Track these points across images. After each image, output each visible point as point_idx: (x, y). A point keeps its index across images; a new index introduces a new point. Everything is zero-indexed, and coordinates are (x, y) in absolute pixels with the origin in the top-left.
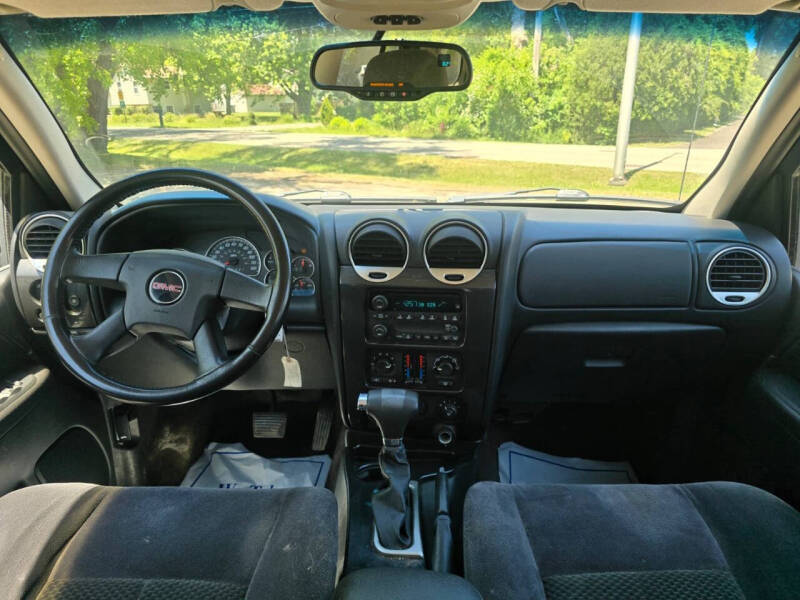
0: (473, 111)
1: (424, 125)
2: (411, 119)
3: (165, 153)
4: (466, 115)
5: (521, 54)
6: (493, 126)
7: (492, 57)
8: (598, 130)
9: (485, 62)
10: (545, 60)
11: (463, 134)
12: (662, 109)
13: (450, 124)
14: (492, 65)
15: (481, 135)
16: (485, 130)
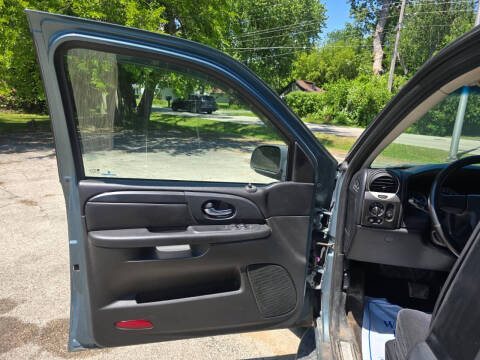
0: (349, 110)
1: (316, 116)
2: (308, 111)
3: (174, 122)
4: (344, 112)
5: (381, 79)
6: (361, 119)
7: (362, 80)
8: (429, 126)
9: (358, 83)
10: (395, 83)
11: (342, 123)
12: (473, 117)
13: (334, 116)
14: (362, 84)
15: (353, 124)
16: (356, 121)
